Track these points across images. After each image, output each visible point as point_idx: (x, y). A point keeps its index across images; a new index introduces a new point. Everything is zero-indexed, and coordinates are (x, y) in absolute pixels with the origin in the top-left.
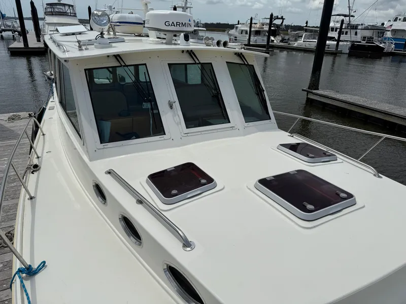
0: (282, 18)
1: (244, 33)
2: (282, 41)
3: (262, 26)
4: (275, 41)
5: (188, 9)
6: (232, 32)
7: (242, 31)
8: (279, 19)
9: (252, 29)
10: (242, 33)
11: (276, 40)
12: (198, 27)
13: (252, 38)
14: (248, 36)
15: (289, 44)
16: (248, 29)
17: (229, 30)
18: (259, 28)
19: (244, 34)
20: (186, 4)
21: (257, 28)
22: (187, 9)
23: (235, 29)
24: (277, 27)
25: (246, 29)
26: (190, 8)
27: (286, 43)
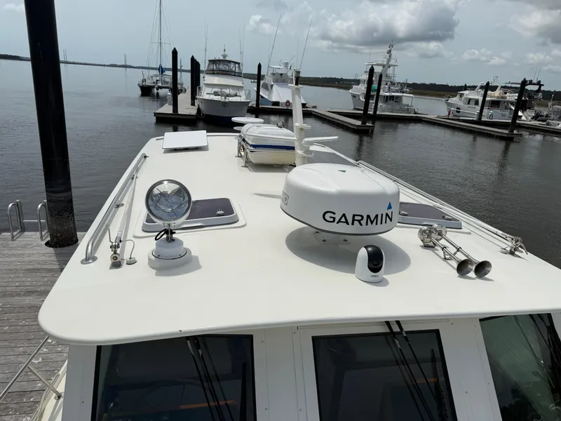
0: (539, 83)
1: (472, 103)
2: (536, 118)
3: (504, 95)
4: (523, 118)
5: (392, 68)
6: (455, 100)
7: (470, 100)
8: (534, 84)
9: (487, 99)
10: (469, 103)
11: (525, 117)
12: (403, 93)
13: (485, 111)
14: (478, 108)
15: (548, 124)
16: (481, 99)
17: (449, 97)
18: (498, 97)
19: (472, 105)
20: (389, 60)
21: (494, 97)
22: (389, 67)
23: (458, 96)
24: (529, 97)
25: (476, 97)
26: (395, 66)
27: (543, 121)
